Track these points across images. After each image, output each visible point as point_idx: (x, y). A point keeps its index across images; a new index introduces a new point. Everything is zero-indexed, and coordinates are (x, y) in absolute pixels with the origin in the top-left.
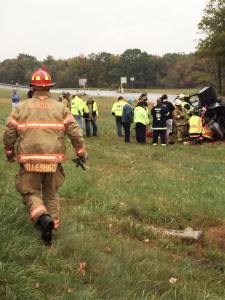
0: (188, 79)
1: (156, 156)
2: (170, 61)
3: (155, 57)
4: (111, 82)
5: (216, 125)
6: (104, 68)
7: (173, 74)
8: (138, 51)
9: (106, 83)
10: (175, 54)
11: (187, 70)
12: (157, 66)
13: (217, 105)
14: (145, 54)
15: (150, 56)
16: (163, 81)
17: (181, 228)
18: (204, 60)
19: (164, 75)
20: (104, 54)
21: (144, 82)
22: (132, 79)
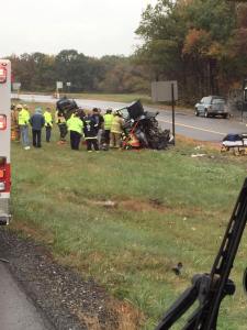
0: (127, 84)
1: (90, 160)
2: (107, 63)
3: (92, 59)
4: (45, 86)
5: (142, 135)
6: (38, 70)
7: (112, 77)
8: (74, 52)
9: (39, 87)
10: (114, 57)
11: (126, 74)
12: (94, 69)
13: (143, 117)
14: (82, 55)
15: (87, 58)
16: (101, 85)
17: (104, 200)
18: (141, 67)
19: (101, 79)
20: (37, 55)
21: (81, 86)
22: (69, 84)
